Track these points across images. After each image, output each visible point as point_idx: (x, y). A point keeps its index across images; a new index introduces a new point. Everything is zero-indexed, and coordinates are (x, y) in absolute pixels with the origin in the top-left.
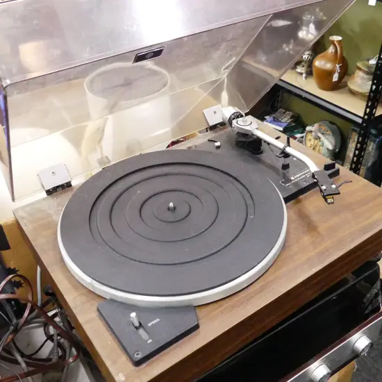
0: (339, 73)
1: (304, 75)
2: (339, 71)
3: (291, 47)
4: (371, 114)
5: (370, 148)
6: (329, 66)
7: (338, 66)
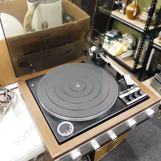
0: (136, 12)
1: (123, 14)
2: (136, 11)
3: (118, 2)
4: (147, 28)
5: (147, 43)
6: (132, 9)
7: (136, 9)
